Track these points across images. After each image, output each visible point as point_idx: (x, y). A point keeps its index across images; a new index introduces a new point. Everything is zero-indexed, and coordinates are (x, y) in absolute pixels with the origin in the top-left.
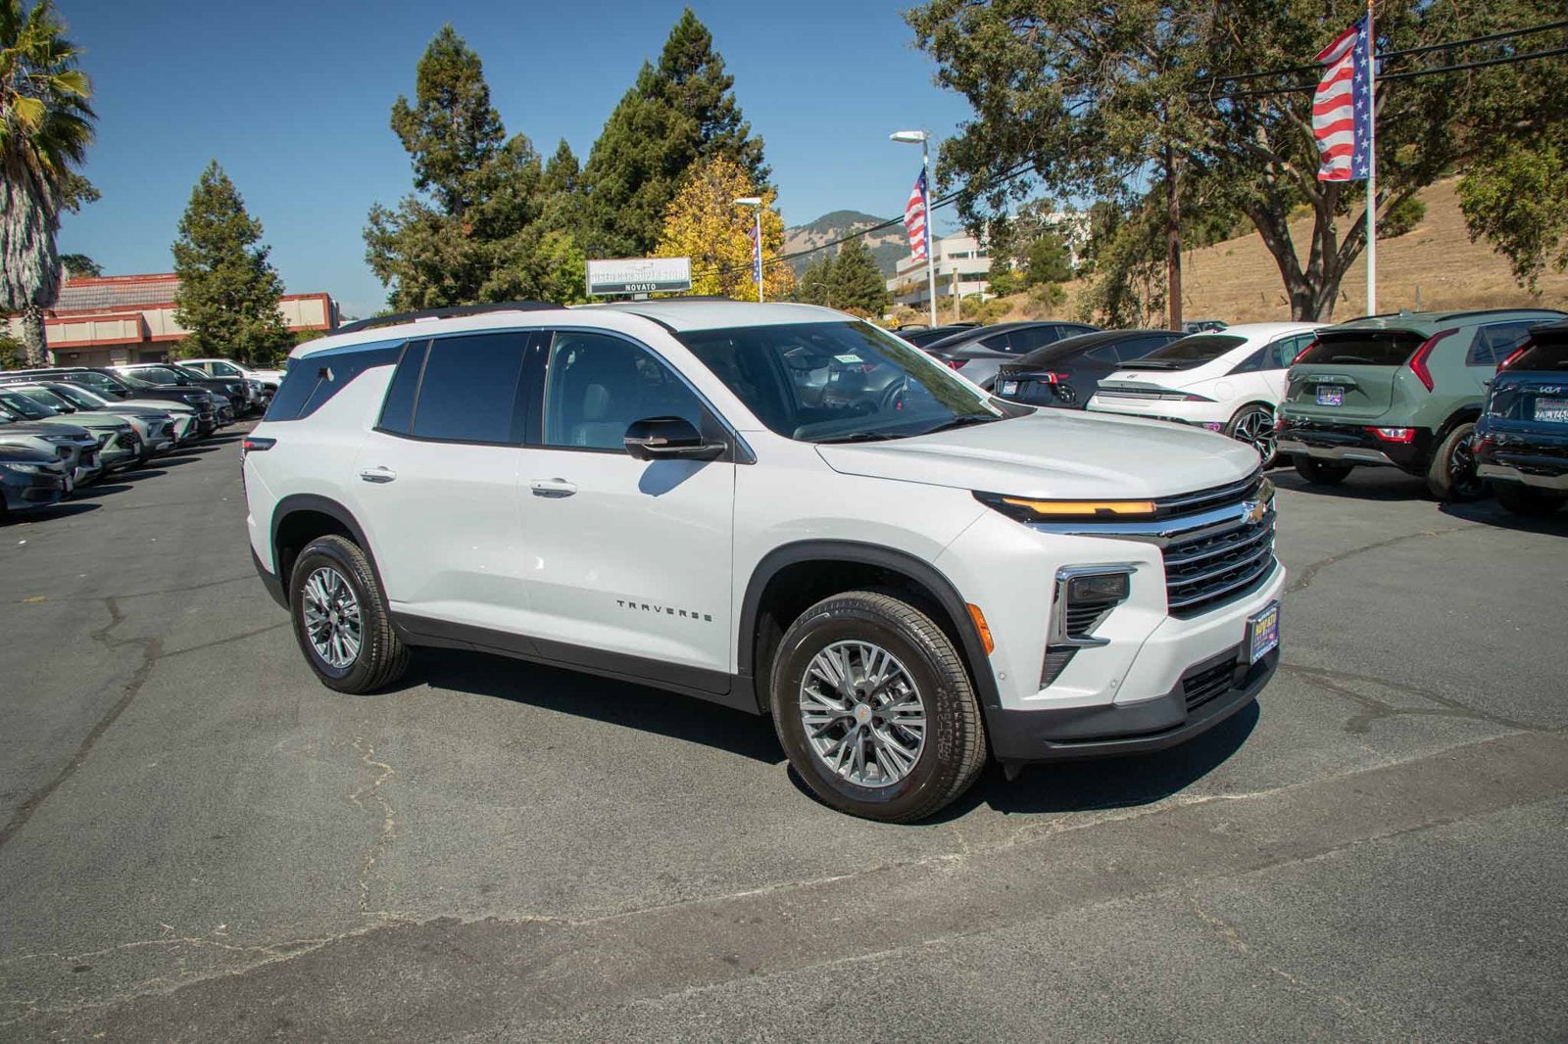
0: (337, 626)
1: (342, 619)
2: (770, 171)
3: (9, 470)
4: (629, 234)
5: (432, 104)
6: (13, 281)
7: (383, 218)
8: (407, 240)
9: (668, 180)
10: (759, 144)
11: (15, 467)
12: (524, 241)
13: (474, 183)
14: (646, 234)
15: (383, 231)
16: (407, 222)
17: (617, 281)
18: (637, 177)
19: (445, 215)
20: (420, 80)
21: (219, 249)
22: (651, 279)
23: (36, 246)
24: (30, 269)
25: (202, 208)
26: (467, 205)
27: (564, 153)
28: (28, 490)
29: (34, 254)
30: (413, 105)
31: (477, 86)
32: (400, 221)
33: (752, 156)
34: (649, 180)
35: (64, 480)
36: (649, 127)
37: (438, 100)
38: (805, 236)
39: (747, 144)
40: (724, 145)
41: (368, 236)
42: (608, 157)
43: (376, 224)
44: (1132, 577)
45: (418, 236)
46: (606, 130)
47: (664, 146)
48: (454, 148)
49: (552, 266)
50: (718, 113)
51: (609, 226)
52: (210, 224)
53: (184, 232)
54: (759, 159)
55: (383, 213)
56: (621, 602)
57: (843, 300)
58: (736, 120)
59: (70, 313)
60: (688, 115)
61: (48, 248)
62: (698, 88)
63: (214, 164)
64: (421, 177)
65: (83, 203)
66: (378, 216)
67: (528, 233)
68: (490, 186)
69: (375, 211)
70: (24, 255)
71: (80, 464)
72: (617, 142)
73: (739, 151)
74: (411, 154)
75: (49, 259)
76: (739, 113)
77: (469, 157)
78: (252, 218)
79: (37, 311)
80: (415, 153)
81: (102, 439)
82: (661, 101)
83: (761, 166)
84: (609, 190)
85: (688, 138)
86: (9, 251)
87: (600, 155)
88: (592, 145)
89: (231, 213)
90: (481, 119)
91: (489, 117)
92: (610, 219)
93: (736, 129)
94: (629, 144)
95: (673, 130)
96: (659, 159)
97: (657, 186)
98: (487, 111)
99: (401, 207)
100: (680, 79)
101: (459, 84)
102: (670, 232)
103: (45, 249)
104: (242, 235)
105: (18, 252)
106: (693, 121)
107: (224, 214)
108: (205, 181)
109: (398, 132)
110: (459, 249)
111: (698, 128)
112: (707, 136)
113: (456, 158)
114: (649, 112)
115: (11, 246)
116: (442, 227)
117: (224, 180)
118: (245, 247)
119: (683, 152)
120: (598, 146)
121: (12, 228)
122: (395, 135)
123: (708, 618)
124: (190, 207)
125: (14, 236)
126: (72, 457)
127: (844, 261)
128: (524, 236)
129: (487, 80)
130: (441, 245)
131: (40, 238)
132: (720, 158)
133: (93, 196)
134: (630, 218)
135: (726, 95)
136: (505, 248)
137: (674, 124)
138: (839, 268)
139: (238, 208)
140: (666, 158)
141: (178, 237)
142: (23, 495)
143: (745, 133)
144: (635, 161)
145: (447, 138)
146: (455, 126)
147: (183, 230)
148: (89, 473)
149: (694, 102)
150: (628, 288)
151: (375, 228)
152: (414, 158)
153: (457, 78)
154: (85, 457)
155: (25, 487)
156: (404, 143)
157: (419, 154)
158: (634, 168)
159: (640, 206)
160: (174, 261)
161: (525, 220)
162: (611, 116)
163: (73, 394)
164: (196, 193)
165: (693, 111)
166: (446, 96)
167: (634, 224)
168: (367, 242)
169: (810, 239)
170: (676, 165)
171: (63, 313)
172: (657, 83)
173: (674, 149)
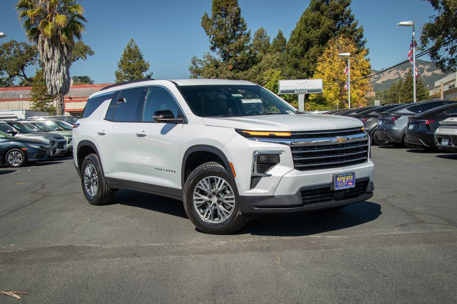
0: (92, 183)
1: (94, 181)
2: (366, 42)
3: (30, 146)
4: (304, 70)
5: (218, 16)
6: (53, 84)
7: (197, 62)
8: (206, 71)
9: (321, 46)
10: (361, 30)
11: (32, 146)
12: (252, 72)
13: (233, 48)
14: (310, 70)
15: (197, 67)
16: (206, 64)
17: (291, 89)
18: (308, 45)
19: (222, 61)
20: (213, 6)
21: (133, 74)
22: (306, 88)
23: (62, 71)
24: (59, 80)
25: (127, 58)
26: (231, 57)
27: (280, 36)
28: (35, 154)
29: (61, 74)
30: (210, 16)
31: (235, 8)
32: (204, 63)
33: (358, 35)
34: (312, 47)
35: (49, 152)
36: (313, 24)
37: (220, 14)
38: (395, 71)
39: (356, 30)
40: (345, 31)
41: (190, 69)
42: (297, 36)
43: (194, 64)
44: (280, 156)
45: (210, 69)
46: (297, 26)
47: (319, 32)
48: (226, 34)
49: (264, 82)
50: (343, 17)
51: (296, 66)
52: (130, 64)
53: (120, 67)
54: (361, 36)
55: (197, 60)
56: (156, 169)
57: (406, 99)
58: (352, 20)
59: (77, 98)
60: (330, 18)
61: (66, 72)
62: (335, 6)
63: (132, 40)
64: (213, 46)
65: (88, 56)
66: (195, 61)
67: (255, 69)
68: (240, 49)
69: (194, 59)
70: (57, 74)
71: (59, 147)
72: (300, 31)
73: (352, 33)
74: (209, 36)
75: (66, 76)
76: (353, 17)
77: (232, 38)
78: (146, 62)
79: (61, 96)
80: (210, 36)
81: (70, 140)
82: (319, 12)
83: (362, 40)
84: (296, 51)
85: (330, 28)
86: (52, 73)
87: (294, 37)
88: (291, 32)
89: (138, 60)
90: (237, 22)
91: (241, 21)
92: (297, 63)
93: (351, 24)
94: (305, 31)
95: (323, 25)
96: (317, 37)
97: (316, 49)
98: (240, 19)
99: (204, 57)
100: (327, 3)
101: (229, 7)
102: (319, 68)
103: (65, 73)
104: (142, 68)
105: (55, 73)
106: (332, 21)
107: (135, 60)
108: (128, 47)
109: (204, 27)
110: (226, 75)
111: (335, 23)
112: (339, 27)
113: (227, 38)
114: (314, 18)
115: (53, 71)
116: (219, 66)
117: (136, 47)
118: (143, 73)
119: (328, 34)
120: (293, 33)
121: (54, 64)
122: (203, 28)
123: (175, 172)
124: (122, 57)
125: (54, 67)
126: (56, 145)
127: (407, 82)
128: (252, 70)
129: (240, 6)
130: (219, 73)
131: (63, 68)
132: (342, 36)
133: (92, 53)
134: (304, 63)
135: (347, 8)
136: (245, 75)
137: (324, 22)
138: (405, 85)
139: (141, 58)
140: (320, 37)
141: (117, 69)
142: (34, 156)
143: (355, 25)
144: (308, 39)
145: (224, 30)
146: (227, 25)
147: (120, 66)
148: (62, 151)
149: (333, 13)
150: (296, 92)
151: (194, 66)
152: (210, 37)
153: (228, 5)
154: (60, 145)
155: (35, 153)
156: (206, 32)
157: (212, 36)
158: (307, 41)
159: (308, 58)
160: (115, 78)
161: (255, 63)
162: (299, 20)
163: (63, 124)
164: (125, 52)
165: (332, 16)
166: (224, 12)
167: (306, 66)
168: (190, 71)
169: (398, 73)
170: (324, 40)
171: (74, 98)
172: (317, 4)
173: (323, 33)
